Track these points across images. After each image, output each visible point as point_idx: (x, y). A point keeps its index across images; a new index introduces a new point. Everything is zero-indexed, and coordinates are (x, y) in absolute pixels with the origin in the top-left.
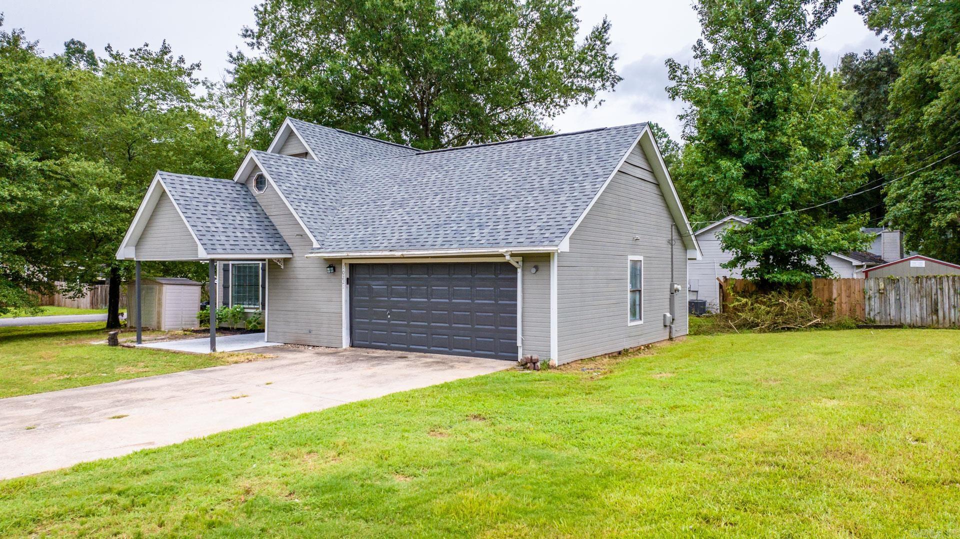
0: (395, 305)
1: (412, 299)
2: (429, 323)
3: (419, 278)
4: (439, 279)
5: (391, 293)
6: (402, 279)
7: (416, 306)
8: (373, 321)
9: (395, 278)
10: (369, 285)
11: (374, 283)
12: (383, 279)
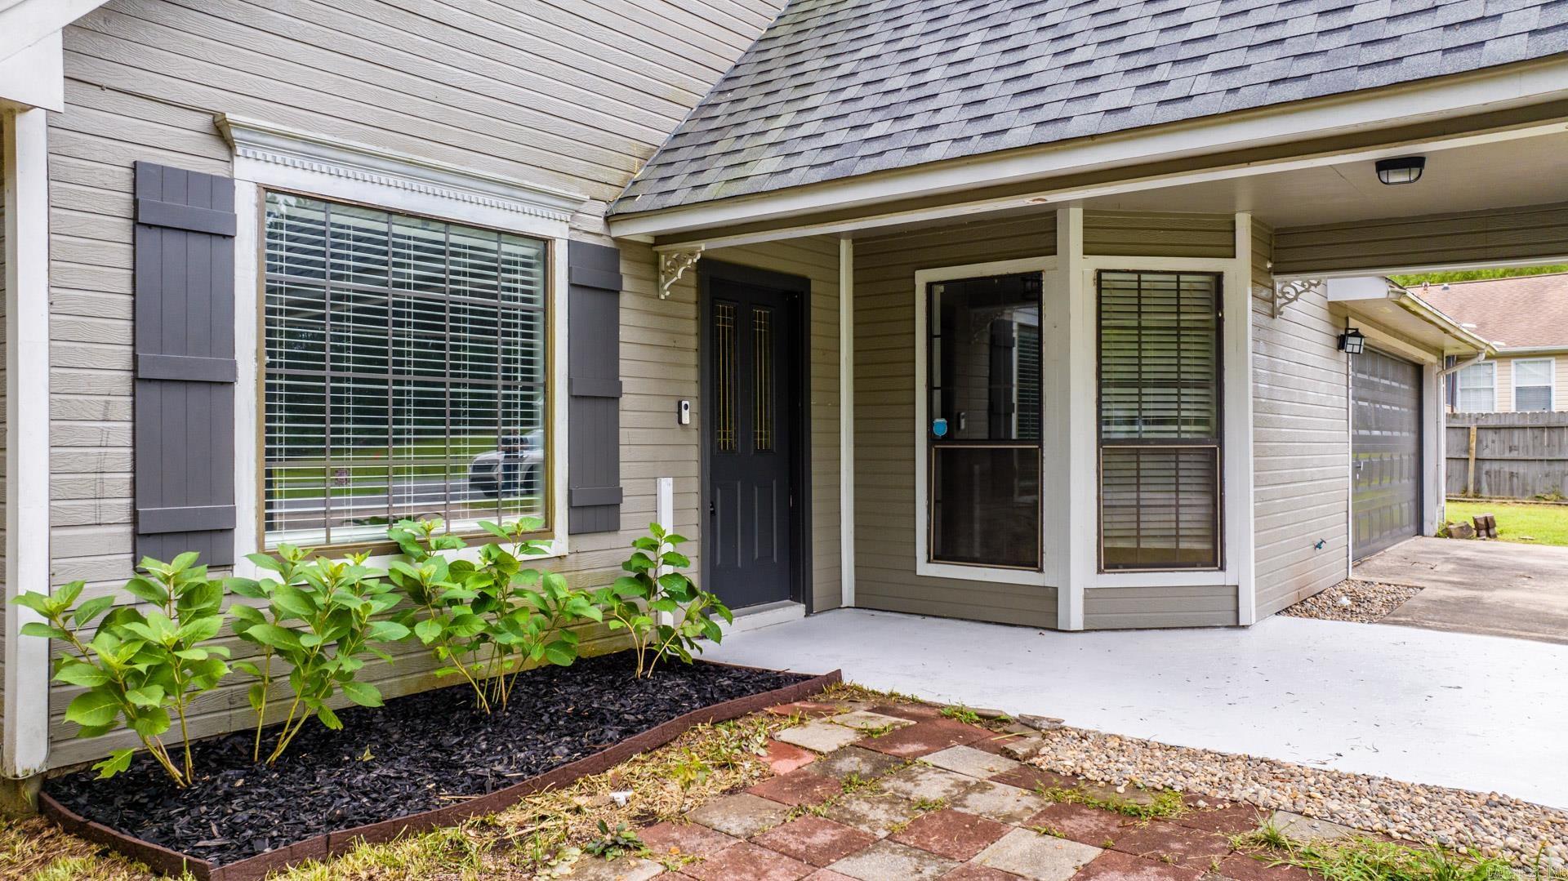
1: (1373, 432)
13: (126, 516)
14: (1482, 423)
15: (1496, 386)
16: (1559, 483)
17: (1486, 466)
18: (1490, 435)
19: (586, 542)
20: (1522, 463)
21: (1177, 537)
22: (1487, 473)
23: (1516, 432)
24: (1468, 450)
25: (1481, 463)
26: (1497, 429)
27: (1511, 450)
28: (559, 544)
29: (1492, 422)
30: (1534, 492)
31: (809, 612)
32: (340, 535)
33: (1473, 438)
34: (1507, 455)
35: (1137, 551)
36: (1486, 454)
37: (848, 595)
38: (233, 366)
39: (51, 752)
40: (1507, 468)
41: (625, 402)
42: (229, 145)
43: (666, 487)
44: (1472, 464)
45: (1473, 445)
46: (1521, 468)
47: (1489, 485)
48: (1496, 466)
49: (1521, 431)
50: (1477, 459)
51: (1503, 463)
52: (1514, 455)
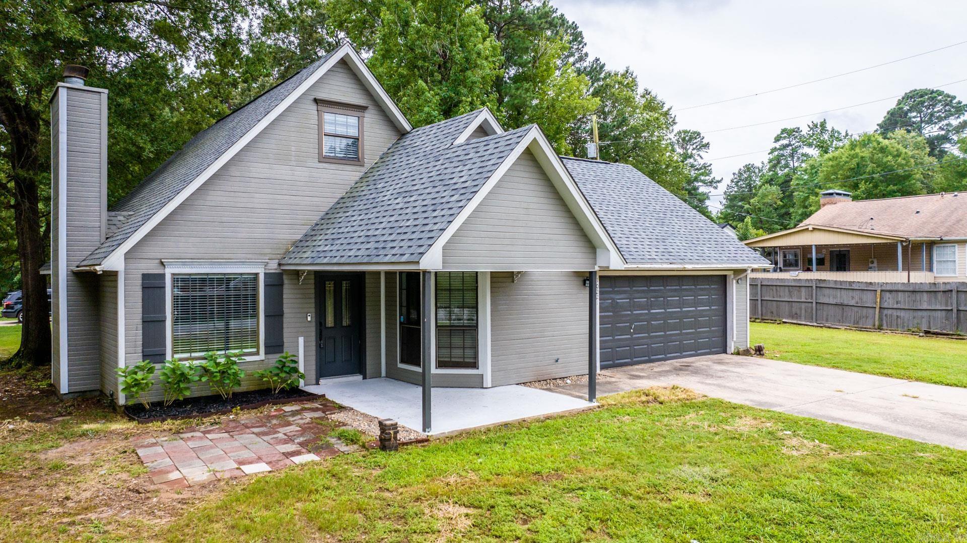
0: (637, 318)
1: (652, 311)
2: (665, 333)
3: (658, 290)
4: (672, 290)
5: (634, 306)
6: (643, 291)
7: (655, 317)
8: (616, 337)
9: (636, 291)
10: (613, 299)
11: (618, 297)
12: (625, 292)
13: (141, 351)
14: (883, 288)
15: (957, 260)
16: (919, 322)
17: (885, 312)
18: (888, 294)
19: (270, 356)
20: (903, 311)
21: (464, 358)
22: (886, 315)
23: (900, 294)
24: (876, 303)
25: (882, 310)
26: (890, 291)
27: (897, 303)
28: (262, 356)
29: (888, 288)
30: (908, 326)
31: (365, 378)
32: (194, 355)
33: (878, 296)
34: (895, 306)
35: (450, 362)
36: (885, 305)
37: (383, 373)
38: (165, 317)
39: (126, 401)
40: (895, 313)
41: (285, 316)
42: (164, 266)
43: (301, 340)
44: (877, 310)
45: (878, 300)
46: (902, 314)
47: (887, 323)
48: (890, 312)
49: (902, 293)
50: (880, 308)
51: (893, 311)
52: (899, 306)
